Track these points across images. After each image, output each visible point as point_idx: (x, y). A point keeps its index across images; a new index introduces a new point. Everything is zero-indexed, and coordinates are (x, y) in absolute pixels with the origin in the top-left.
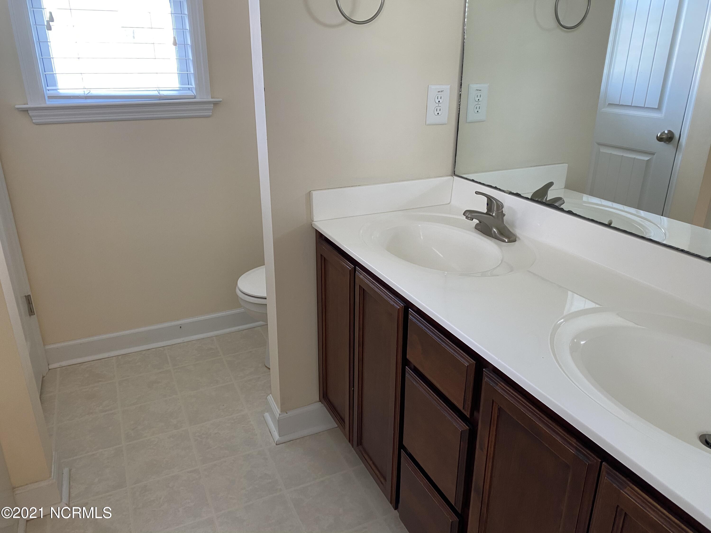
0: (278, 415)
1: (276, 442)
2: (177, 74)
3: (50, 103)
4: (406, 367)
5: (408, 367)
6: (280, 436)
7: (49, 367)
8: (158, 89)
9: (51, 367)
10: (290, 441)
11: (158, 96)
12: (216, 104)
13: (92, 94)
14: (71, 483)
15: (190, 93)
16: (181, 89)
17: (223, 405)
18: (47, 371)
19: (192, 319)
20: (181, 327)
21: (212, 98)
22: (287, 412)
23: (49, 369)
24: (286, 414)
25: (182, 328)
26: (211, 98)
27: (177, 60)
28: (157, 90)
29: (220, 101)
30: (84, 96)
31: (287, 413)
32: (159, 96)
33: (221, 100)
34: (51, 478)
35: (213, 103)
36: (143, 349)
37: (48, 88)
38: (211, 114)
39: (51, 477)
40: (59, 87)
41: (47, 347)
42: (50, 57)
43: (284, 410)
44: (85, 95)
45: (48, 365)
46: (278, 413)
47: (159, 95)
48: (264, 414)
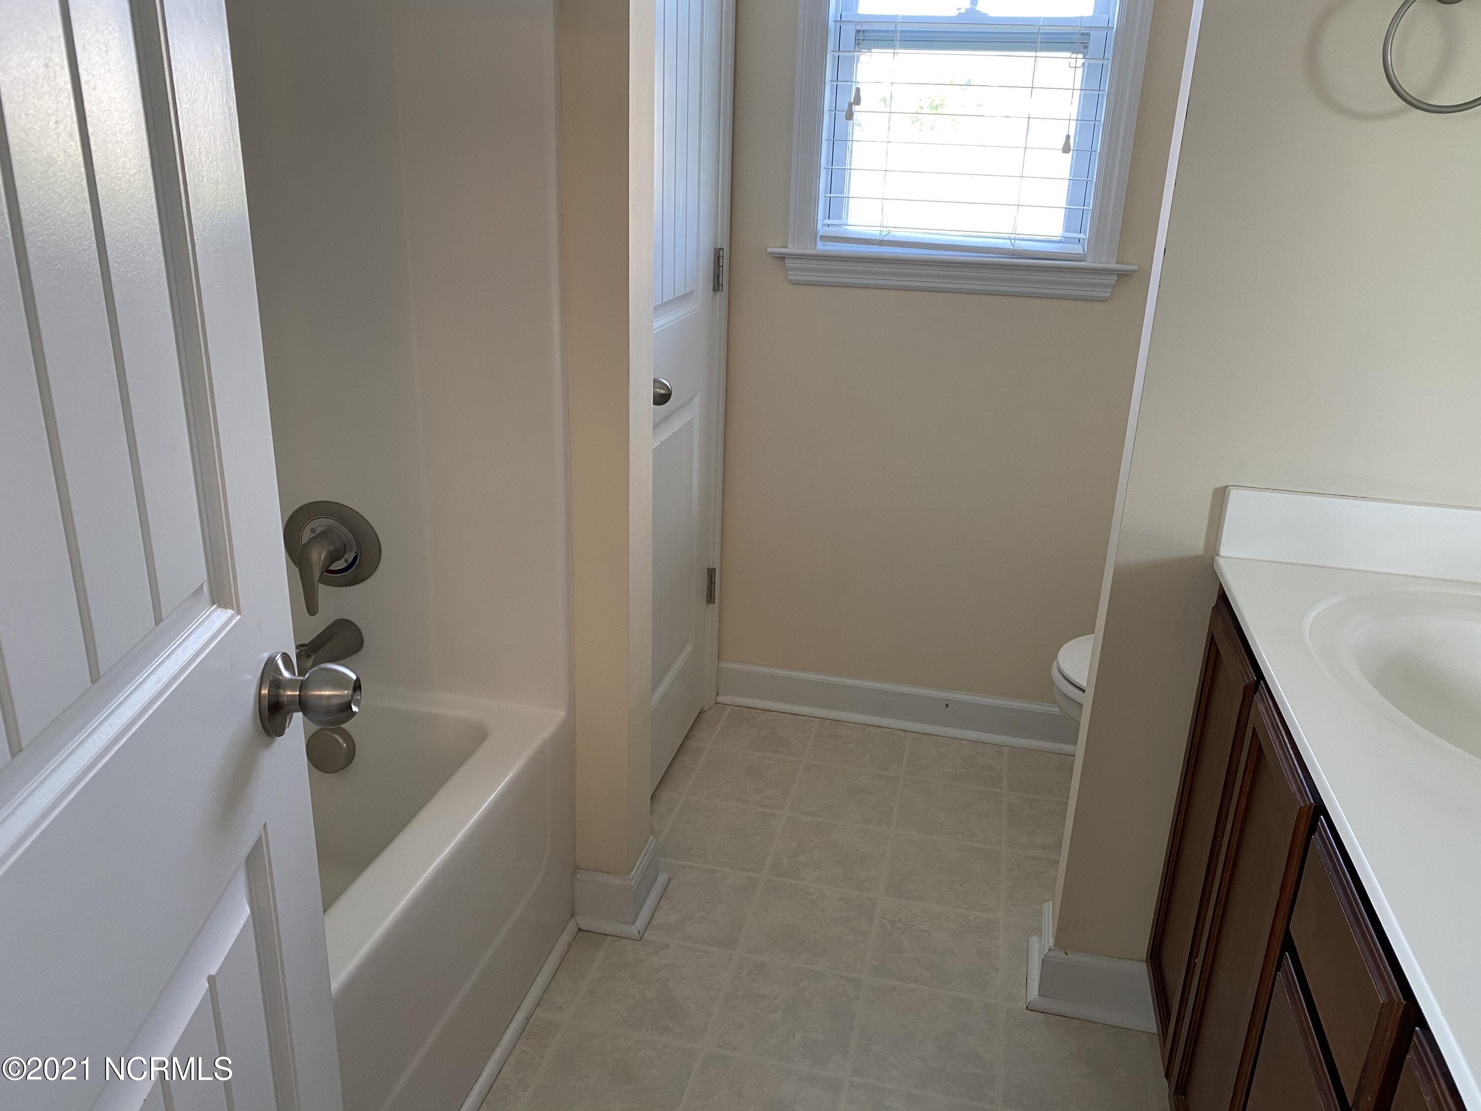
0: (1047, 950)
1: (1029, 1003)
2: (1064, 209)
3: (822, 247)
4: (1287, 953)
5: (1289, 954)
6: (1039, 995)
7: (717, 699)
8: (1013, 236)
9: (721, 699)
10: (1059, 1015)
11: (1011, 249)
12: (1122, 275)
13: (894, 236)
14: (662, 902)
15: (1078, 249)
16: (1064, 240)
17: (962, 885)
18: (713, 704)
19: (971, 697)
20: (947, 706)
21: (1117, 263)
22: (1068, 951)
23: (717, 702)
24: (1064, 954)
25: (949, 707)
26: (1115, 262)
27: (1069, 182)
28: (1009, 239)
29: (1134, 271)
30: (878, 240)
31: (1066, 954)
32: (1011, 251)
33: (1136, 267)
34: (628, 877)
35: (1118, 274)
36: (868, 722)
37: (827, 221)
38: (1108, 295)
39: (630, 875)
40: (850, 222)
41: (723, 665)
42: (844, 168)
43: (1059, 944)
44: (881, 236)
45: (717, 695)
46: (1048, 945)
47: (1013, 248)
48: (1030, 937)
